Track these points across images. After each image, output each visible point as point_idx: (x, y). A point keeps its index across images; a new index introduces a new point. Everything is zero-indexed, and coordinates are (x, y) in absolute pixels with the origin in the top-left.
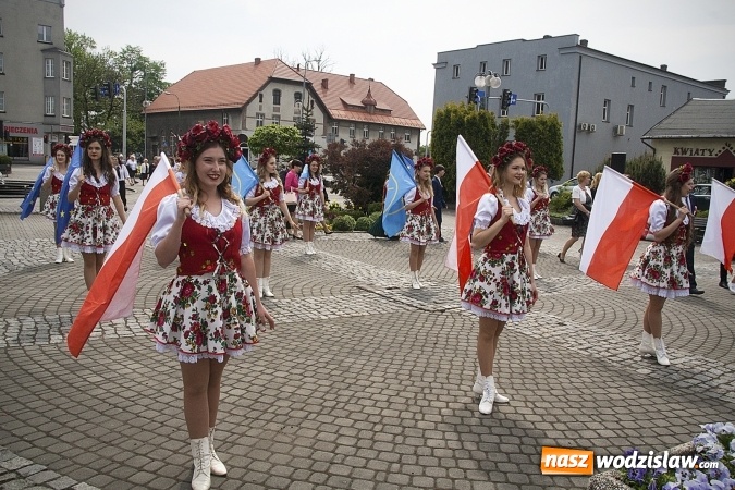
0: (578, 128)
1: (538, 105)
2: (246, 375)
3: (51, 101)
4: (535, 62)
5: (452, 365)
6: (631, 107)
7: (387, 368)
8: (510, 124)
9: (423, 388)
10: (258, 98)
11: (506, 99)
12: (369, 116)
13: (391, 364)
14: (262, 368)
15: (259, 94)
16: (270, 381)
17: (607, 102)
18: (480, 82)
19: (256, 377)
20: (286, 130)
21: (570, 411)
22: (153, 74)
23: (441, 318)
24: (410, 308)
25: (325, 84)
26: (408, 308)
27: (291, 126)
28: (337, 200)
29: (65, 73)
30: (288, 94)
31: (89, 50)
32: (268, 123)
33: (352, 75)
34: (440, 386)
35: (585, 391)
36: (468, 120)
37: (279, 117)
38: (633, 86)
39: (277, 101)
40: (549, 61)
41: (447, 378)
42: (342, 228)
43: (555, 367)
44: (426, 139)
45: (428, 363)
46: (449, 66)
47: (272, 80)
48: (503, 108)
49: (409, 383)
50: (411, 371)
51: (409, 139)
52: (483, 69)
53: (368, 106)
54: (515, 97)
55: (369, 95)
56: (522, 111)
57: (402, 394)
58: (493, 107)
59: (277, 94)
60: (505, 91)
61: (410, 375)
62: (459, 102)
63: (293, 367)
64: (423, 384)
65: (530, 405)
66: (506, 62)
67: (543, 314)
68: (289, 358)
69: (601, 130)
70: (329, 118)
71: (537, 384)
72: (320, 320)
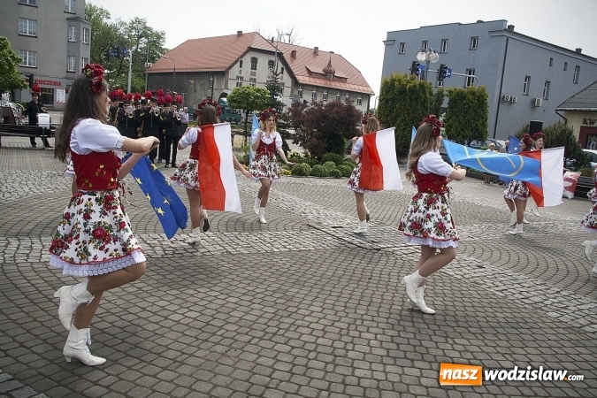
0: (501, 100)
1: (469, 78)
2: (202, 299)
3: (72, 60)
4: (468, 43)
5: (383, 299)
6: (548, 83)
7: (326, 299)
8: (445, 93)
9: (356, 320)
10: (238, 64)
11: (442, 72)
12: (328, 82)
13: (330, 295)
14: (216, 294)
15: (239, 61)
16: (223, 305)
17: (527, 78)
18: (421, 57)
19: (210, 302)
20: (258, 90)
21: (485, 349)
22: (155, 41)
23: (377, 256)
24: (351, 246)
25: (293, 54)
26: (349, 245)
27: (263, 87)
28: (297, 149)
29: (85, 38)
30: (263, 61)
31: (104, 20)
32: (245, 84)
33: (316, 48)
34: (371, 318)
35: (500, 330)
36: (410, 88)
37: (255, 80)
38: (551, 65)
39: (254, 67)
40: (480, 42)
41: (378, 311)
42: (299, 173)
43: (473, 306)
44: (374, 103)
45: (362, 296)
46: (397, 43)
47: (251, 49)
48: (439, 80)
49: (343, 314)
50: (346, 303)
51: (360, 102)
52: (425, 46)
53: (328, 74)
54: (450, 71)
55: (330, 64)
56: (455, 83)
57: (336, 324)
58: (431, 78)
59: (254, 61)
60: (442, 66)
61: (346, 307)
62: (403, 72)
63: (244, 294)
64: (356, 316)
65: (450, 341)
66: (444, 41)
67: (465, 257)
68: (241, 286)
69: (521, 101)
70: (296, 83)
71: (457, 321)
72: (272, 253)
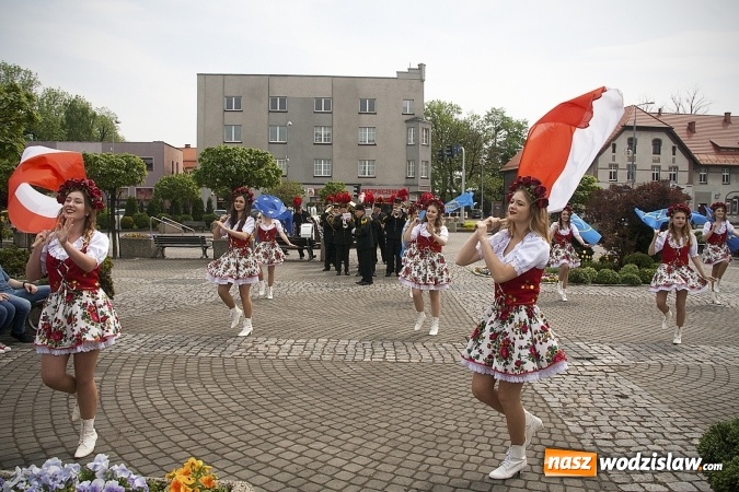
10: (610, 148)
15: (611, 144)
25: (691, 128)
29: (425, 139)
30: (645, 141)
31: (456, 116)
32: (621, 173)
33: (728, 114)
37: (634, 166)
39: (632, 149)
47: (626, 128)
59: (632, 143)
70: (695, 164)
